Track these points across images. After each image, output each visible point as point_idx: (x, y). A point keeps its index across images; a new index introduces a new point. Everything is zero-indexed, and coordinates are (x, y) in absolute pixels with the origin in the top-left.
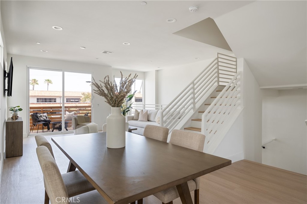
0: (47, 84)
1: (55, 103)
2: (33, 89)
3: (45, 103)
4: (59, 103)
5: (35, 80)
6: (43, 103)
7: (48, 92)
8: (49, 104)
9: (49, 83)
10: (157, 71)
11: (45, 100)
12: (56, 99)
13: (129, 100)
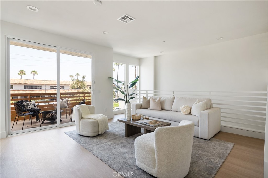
0: (33, 74)
1: (41, 89)
2: (21, 78)
3: (31, 90)
4: (44, 90)
5: (23, 71)
6: (30, 90)
7: (34, 81)
8: (35, 90)
9: (35, 74)
10: (155, 57)
11: (32, 87)
12: (41, 86)
13: (132, 86)
